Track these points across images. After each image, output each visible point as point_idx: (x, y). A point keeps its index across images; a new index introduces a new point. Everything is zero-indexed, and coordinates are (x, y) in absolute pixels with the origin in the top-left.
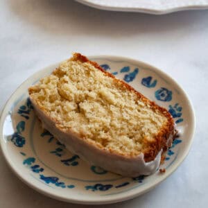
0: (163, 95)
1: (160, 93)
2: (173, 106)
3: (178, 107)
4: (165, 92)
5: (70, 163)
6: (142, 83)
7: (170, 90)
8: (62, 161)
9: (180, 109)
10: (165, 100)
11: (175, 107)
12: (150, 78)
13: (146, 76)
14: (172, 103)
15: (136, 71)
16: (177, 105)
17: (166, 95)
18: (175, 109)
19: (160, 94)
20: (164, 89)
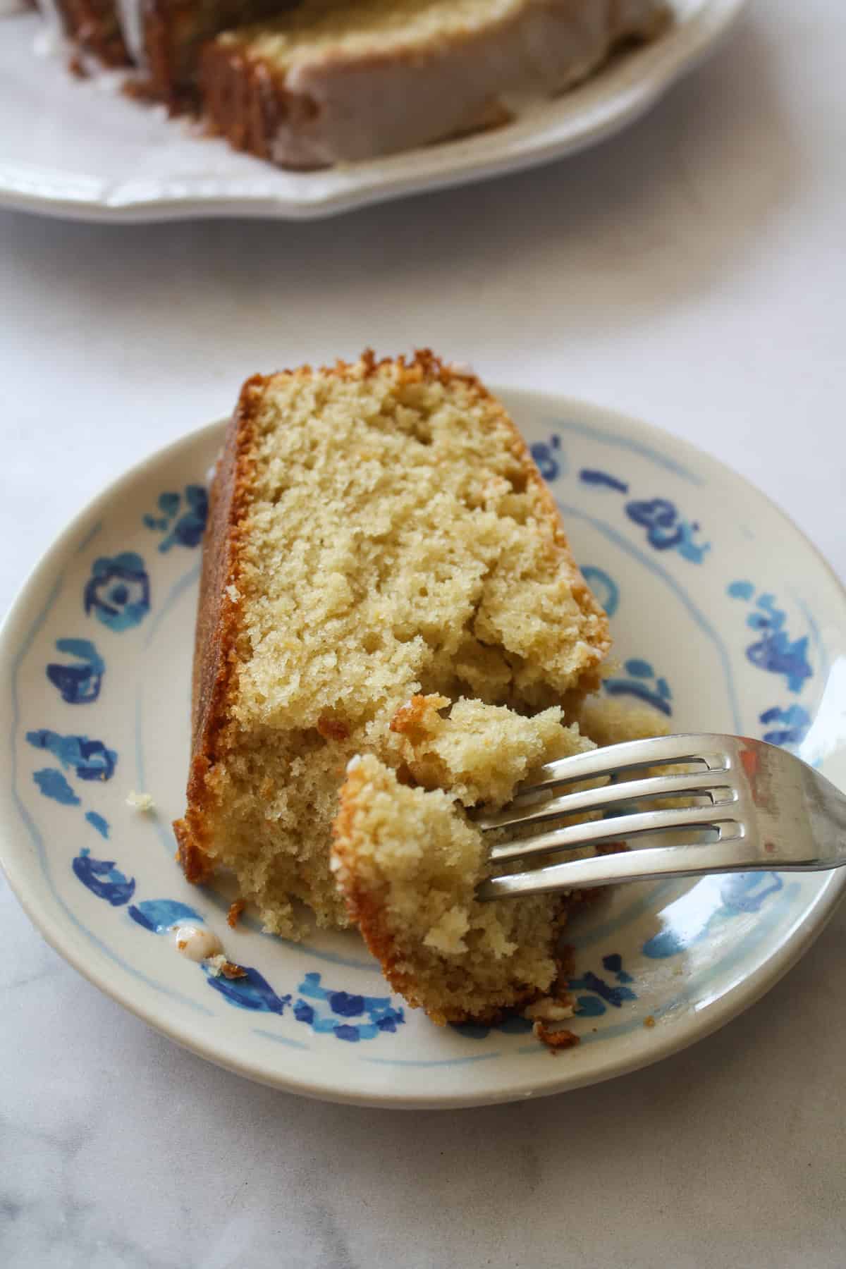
0: (121, 597)
1: (113, 613)
2: (159, 537)
3: (158, 514)
4: (103, 593)
5: (651, 685)
6: (93, 698)
7: (86, 575)
8: (666, 710)
9: (169, 500)
10: (142, 577)
11: (162, 525)
12: (56, 673)
13: (53, 694)
14: (146, 545)
15: (42, 739)
16: (150, 523)
17: (115, 583)
18: (172, 524)
19: (121, 609)
20: (91, 600)
